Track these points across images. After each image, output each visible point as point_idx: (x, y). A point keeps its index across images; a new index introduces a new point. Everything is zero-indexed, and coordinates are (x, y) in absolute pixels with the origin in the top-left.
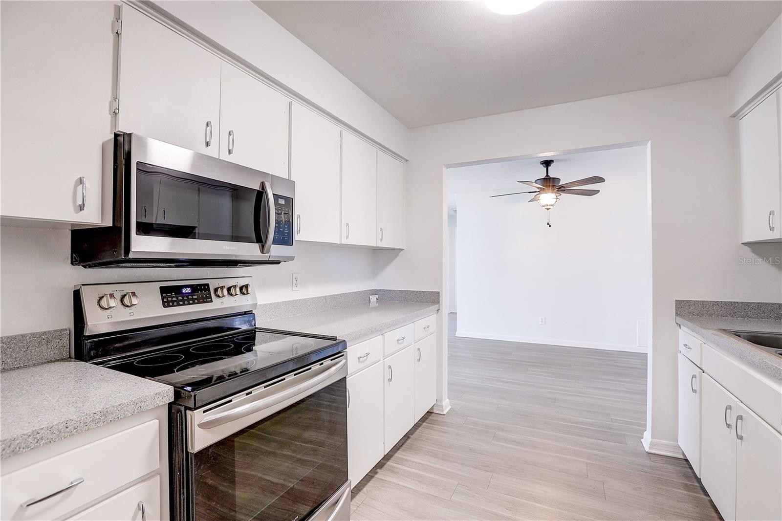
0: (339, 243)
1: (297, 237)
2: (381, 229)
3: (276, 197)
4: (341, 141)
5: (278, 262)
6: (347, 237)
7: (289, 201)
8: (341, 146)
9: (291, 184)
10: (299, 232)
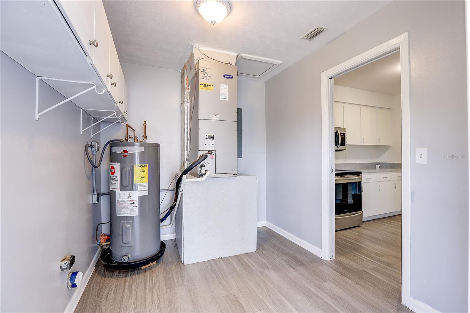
0: (360, 145)
1: (346, 144)
2: (379, 139)
3: (341, 133)
4: (361, 111)
5: (341, 151)
6: (364, 143)
7: (344, 134)
8: (361, 113)
9: (344, 129)
10: (347, 142)
